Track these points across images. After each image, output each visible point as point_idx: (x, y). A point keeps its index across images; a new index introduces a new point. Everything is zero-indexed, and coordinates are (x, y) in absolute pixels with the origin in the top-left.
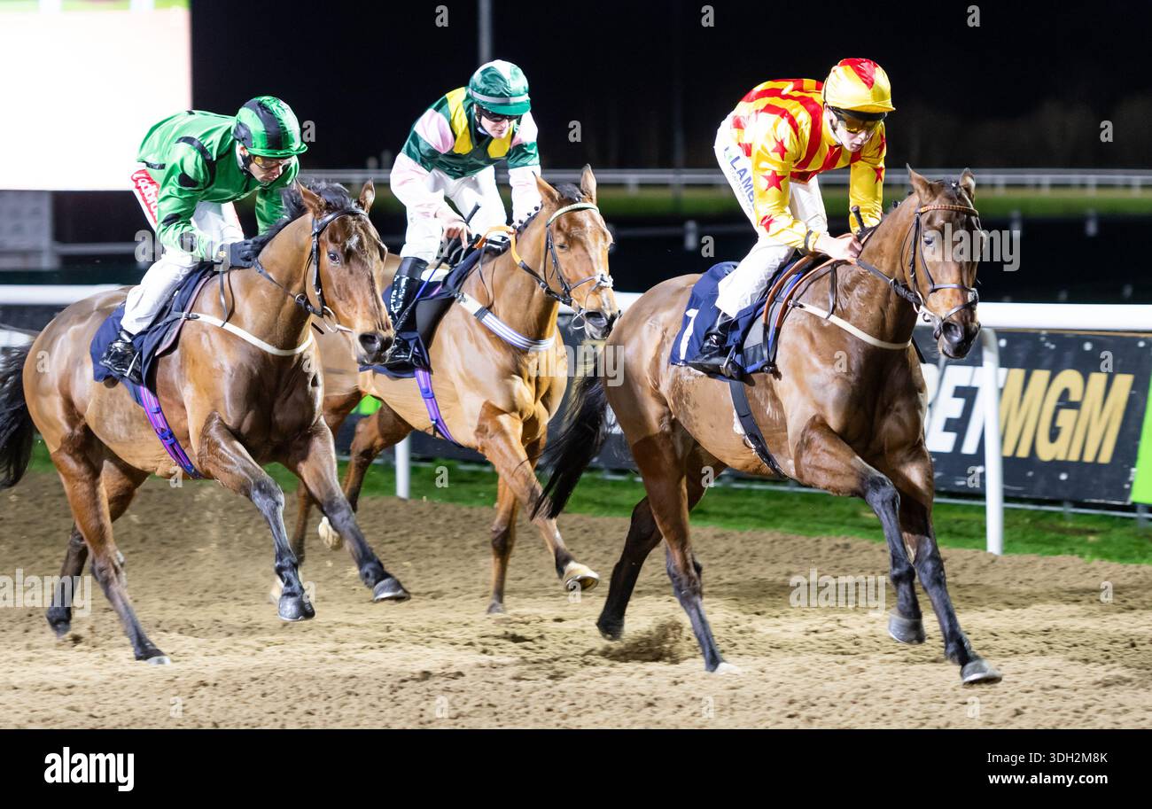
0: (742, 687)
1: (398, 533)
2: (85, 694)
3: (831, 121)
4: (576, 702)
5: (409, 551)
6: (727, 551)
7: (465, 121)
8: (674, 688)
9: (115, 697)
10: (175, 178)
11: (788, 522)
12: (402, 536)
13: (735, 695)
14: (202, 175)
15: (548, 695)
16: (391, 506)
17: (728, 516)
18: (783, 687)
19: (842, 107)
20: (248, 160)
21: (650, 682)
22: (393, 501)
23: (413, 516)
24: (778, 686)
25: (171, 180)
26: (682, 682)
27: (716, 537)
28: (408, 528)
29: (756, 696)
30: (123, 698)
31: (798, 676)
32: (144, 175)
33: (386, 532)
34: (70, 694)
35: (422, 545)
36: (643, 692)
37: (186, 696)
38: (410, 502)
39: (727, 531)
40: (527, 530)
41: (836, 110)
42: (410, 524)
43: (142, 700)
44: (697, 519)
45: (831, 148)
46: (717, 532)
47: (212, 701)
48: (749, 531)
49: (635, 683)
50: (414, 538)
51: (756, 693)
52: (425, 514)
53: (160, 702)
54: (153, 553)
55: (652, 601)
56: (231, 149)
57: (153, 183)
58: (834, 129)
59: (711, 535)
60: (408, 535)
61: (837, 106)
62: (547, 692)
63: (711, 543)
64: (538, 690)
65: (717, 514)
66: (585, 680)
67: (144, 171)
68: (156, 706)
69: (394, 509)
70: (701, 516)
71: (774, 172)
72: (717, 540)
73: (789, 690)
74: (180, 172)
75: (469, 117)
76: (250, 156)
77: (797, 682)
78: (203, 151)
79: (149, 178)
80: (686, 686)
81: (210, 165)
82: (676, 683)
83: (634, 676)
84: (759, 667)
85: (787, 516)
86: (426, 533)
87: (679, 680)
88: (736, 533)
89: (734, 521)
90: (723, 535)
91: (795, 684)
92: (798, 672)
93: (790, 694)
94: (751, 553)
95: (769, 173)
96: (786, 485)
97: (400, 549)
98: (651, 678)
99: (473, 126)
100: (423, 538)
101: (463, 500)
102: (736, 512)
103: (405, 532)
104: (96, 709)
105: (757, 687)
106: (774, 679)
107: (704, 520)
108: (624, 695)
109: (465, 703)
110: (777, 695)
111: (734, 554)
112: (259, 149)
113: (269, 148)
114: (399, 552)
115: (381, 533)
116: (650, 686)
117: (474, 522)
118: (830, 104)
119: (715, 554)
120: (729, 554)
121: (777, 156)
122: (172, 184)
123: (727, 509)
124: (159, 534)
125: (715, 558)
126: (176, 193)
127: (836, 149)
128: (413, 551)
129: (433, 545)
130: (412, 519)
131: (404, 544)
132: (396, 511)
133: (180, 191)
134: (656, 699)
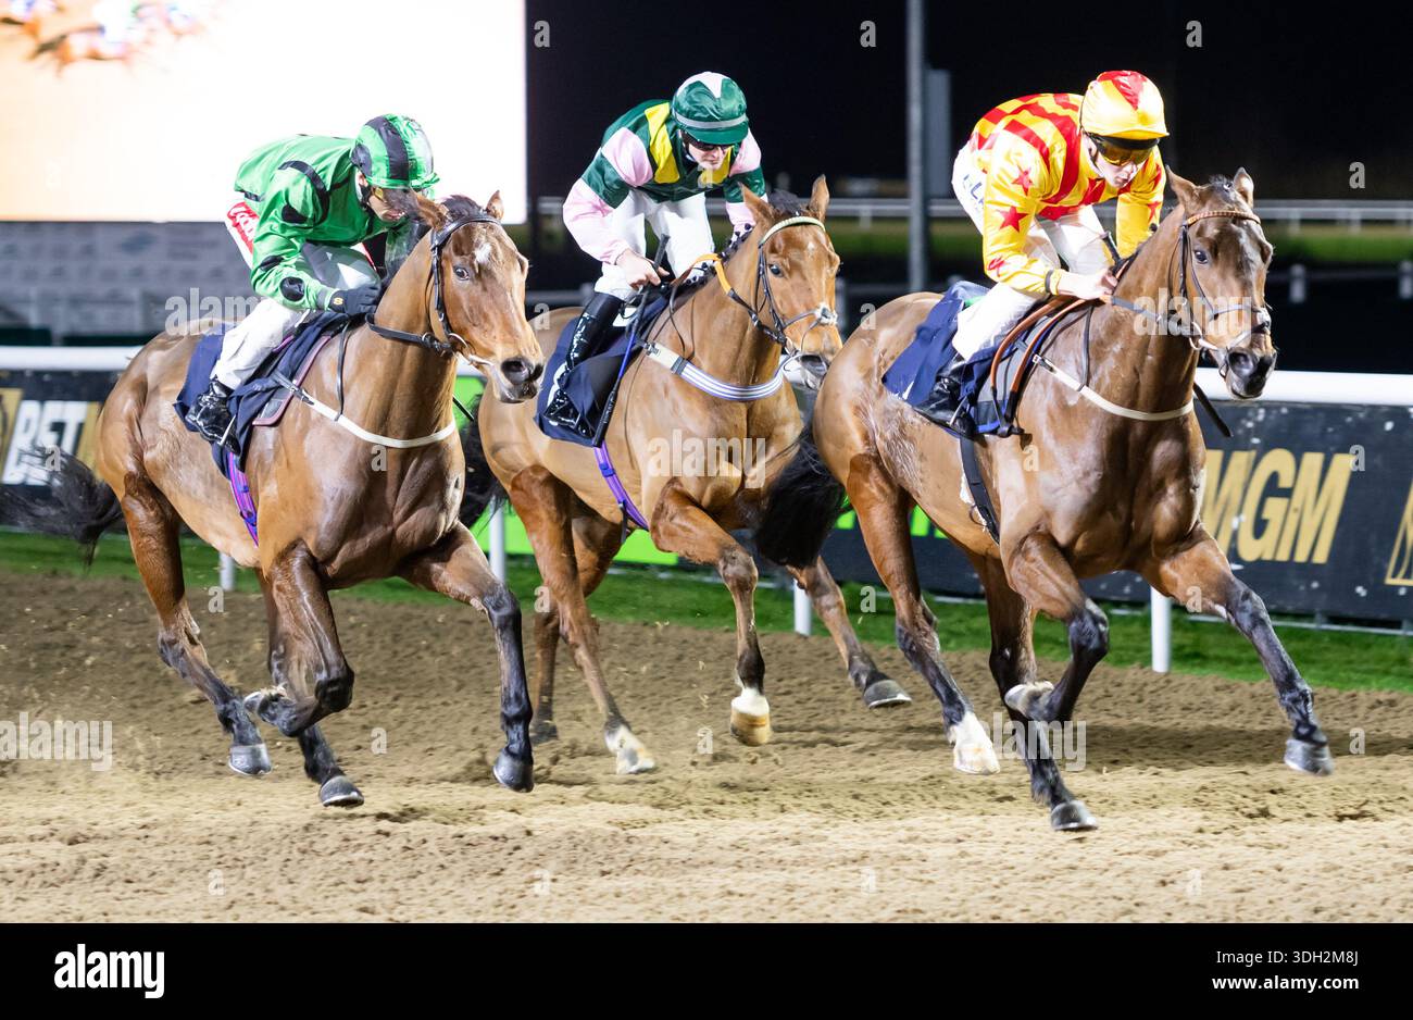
0: (1251, 889)
1: (796, 681)
2: (382, 891)
3: (1090, 150)
4: (1031, 908)
5: (810, 704)
6: (1232, 709)
7: (669, 147)
8: (1162, 890)
9: (422, 896)
10: (277, 212)
11: (1313, 671)
12: (801, 684)
13: (1243, 900)
14: (311, 209)
15: (993, 898)
16: (788, 645)
17: (1235, 662)
18: (1306, 890)
19: (1102, 133)
20: (368, 191)
21: (1130, 882)
22: (790, 639)
23: (815, 659)
24: (1300, 889)
25: (272, 214)
26: (1172, 882)
27: (1217, 689)
28: (809, 674)
29: (1271, 902)
30: (432, 897)
31: (1325, 875)
32: (243, 209)
33: (780, 680)
34: (364, 890)
35: (826, 697)
36: (1118, 894)
37: (516, 895)
38: (813, 640)
39: (1232, 680)
40: (967, 679)
41: (1094, 137)
42: (811, 669)
43: (457, 900)
44: (1193, 666)
45: (1092, 182)
46: (1219, 683)
47: (550, 901)
48: (1263, 681)
49: (1109, 882)
50: (816, 688)
51: (1271, 898)
52: (831, 656)
53: (481, 903)
54: (471, 705)
55: (1132, 774)
56: (349, 179)
57: (254, 216)
58: (1094, 159)
59: (1211, 686)
60: (809, 683)
61: (1096, 132)
62: (993, 894)
63: (1211, 697)
64: (980, 891)
65: (1218, 659)
66: (1043, 878)
67: (243, 204)
68: (476, 908)
69: (790, 648)
70: (1197, 661)
71: (1014, 208)
72: (1219, 694)
73: (1313, 894)
74: (282, 204)
75: (674, 142)
76: (370, 186)
77: (1326, 883)
78: (314, 179)
79: (248, 212)
80: (1177, 888)
81: (322, 196)
82: (1164, 883)
83: (1106, 874)
84: (1275, 863)
85: (1313, 662)
86: (834, 681)
87: (1168, 879)
88: (1245, 684)
89: (1241, 668)
90: (1228, 687)
91: (1322, 886)
92: (1325, 870)
93: (1315, 900)
94: (1264, 712)
95: (1008, 209)
96: (1311, 622)
97: (798, 702)
98: (1131, 877)
99: (679, 152)
100: (829, 689)
101: (882, 638)
102: (1244, 656)
103: (805, 679)
104: (396, 911)
105: (1271, 890)
106: (1294, 880)
107: (1202, 666)
108: (1094, 898)
109: (883, 908)
110: (1299, 900)
111: (1242, 712)
112: (380, 178)
113: (391, 178)
114: (798, 707)
115: (773, 681)
116: (1130, 887)
117: (896, 667)
118: (1088, 129)
119: (1217, 712)
120: (1236, 712)
121: (1019, 190)
122: (274, 219)
123: (1233, 653)
124: (481, 680)
125: (1216, 718)
126: (278, 230)
127: (1098, 183)
128: (816, 705)
129: (842, 696)
130: (814, 662)
131: (803, 695)
132: (794, 652)
133: (284, 228)
134: (1137, 905)
